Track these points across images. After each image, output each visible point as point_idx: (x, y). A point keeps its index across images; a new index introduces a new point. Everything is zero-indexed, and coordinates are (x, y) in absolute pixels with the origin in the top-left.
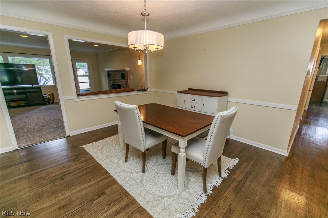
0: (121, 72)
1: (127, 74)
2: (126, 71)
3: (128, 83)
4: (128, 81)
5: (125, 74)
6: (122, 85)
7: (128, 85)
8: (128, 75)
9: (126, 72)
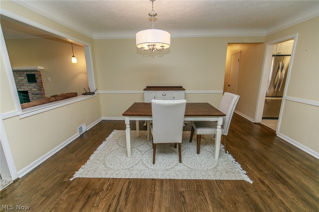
0: (25, 73)
1: (41, 75)
2: (39, 71)
3: (43, 87)
4: (42, 85)
5: (37, 76)
6: (29, 92)
7: (44, 89)
8: (42, 77)
9: (38, 73)
